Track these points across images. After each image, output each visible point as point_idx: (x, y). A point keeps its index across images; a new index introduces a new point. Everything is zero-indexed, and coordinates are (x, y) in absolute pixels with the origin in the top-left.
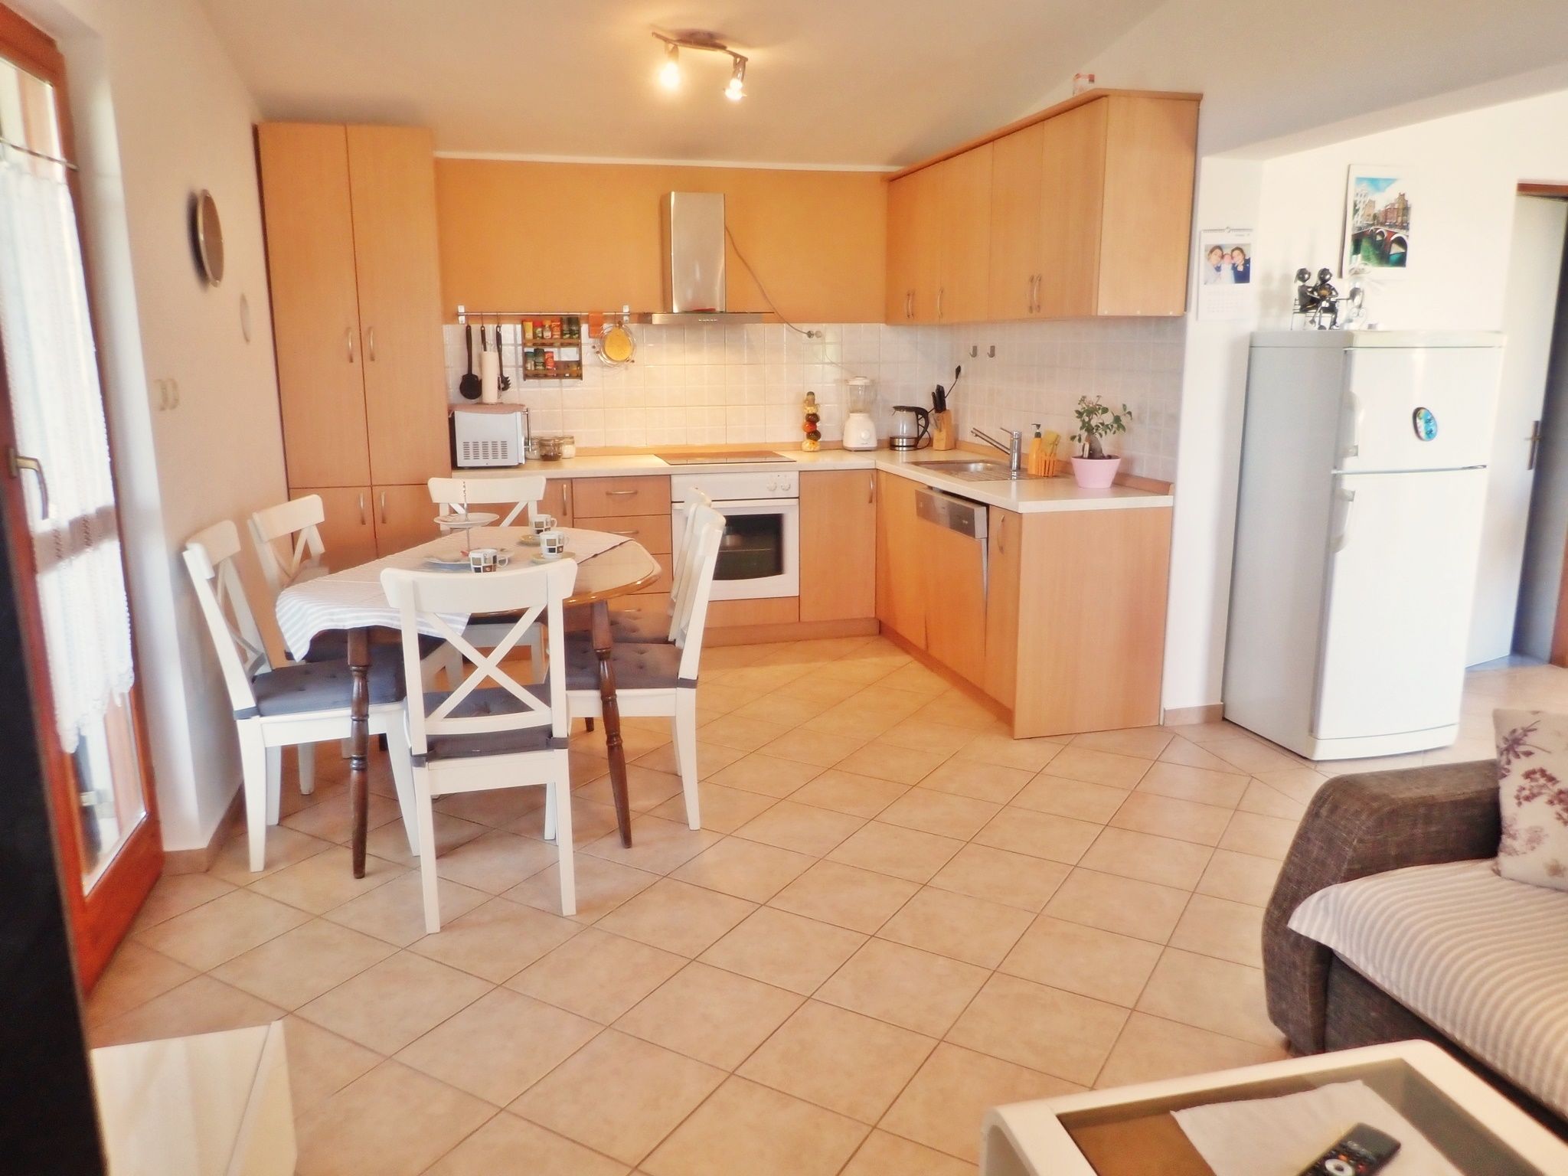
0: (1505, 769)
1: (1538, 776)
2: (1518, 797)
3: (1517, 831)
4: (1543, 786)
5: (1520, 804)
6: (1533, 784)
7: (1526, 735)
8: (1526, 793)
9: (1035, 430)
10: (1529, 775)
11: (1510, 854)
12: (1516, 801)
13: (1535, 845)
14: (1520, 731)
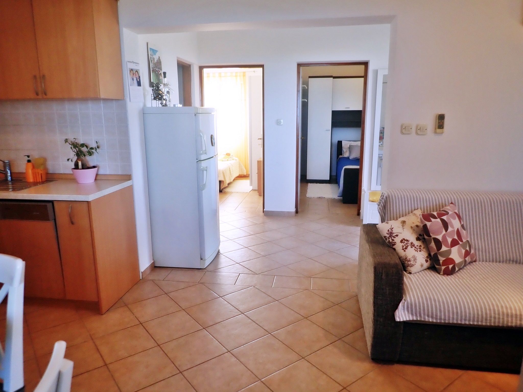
0: (393, 242)
1: (404, 241)
2: (403, 249)
3: (410, 259)
4: (407, 243)
5: (405, 251)
6: (405, 244)
7: (392, 231)
8: (405, 247)
9: (27, 159)
10: (402, 241)
11: (412, 266)
12: (403, 251)
13: (416, 261)
14: (390, 230)
